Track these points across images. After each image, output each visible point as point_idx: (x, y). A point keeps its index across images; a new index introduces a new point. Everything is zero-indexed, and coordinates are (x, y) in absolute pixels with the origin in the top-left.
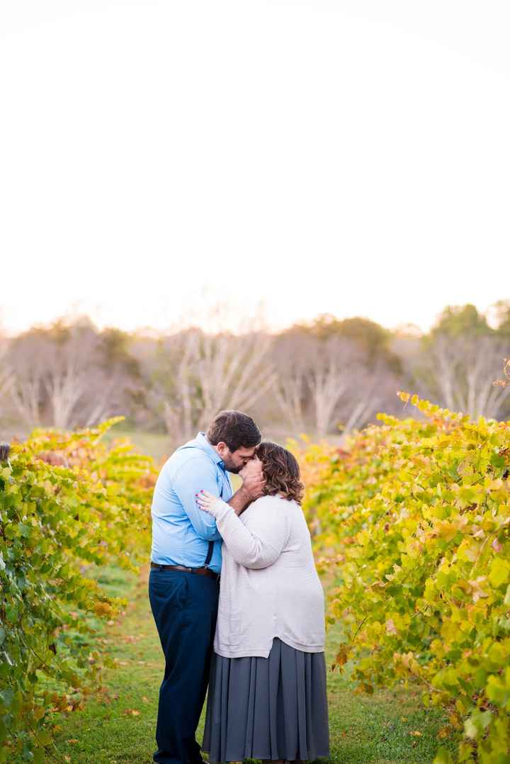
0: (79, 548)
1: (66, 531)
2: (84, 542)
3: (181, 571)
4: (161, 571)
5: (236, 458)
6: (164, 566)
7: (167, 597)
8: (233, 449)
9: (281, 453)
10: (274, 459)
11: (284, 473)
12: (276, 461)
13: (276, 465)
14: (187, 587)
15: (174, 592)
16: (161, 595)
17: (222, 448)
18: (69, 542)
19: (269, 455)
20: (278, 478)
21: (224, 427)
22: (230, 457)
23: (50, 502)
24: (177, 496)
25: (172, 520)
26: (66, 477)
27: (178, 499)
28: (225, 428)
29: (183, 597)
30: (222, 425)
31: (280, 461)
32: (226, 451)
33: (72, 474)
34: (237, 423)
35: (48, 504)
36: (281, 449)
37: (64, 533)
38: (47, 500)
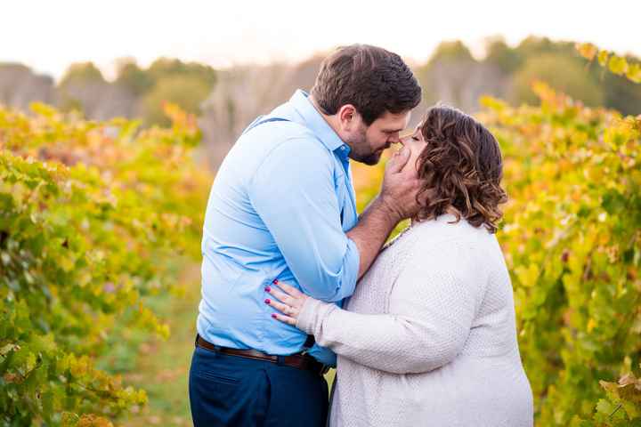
0: (77, 288)
1: (56, 261)
2: (85, 279)
3: (257, 360)
4: (217, 358)
5: (375, 133)
6: (224, 349)
7: (227, 409)
8: (369, 117)
9: (470, 130)
10: (455, 141)
11: (470, 169)
12: (458, 145)
13: (456, 152)
14: (268, 392)
15: (243, 401)
16: (216, 404)
17: (349, 116)
18: (59, 278)
19: (444, 132)
20: (455, 178)
21: (350, 75)
22: (364, 134)
23: (21, 217)
24: (257, 215)
25: (245, 260)
26: (36, 176)
27: (260, 221)
28: (353, 78)
29: (261, 412)
30: (343, 74)
31: (466, 146)
32: (357, 121)
33: (45, 170)
34: (374, 65)
35: (18, 221)
36: (471, 122)
37: (53, 265)
38: (16, 215)
